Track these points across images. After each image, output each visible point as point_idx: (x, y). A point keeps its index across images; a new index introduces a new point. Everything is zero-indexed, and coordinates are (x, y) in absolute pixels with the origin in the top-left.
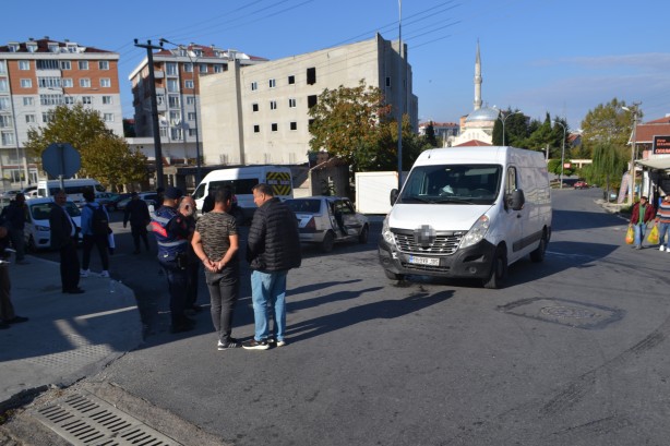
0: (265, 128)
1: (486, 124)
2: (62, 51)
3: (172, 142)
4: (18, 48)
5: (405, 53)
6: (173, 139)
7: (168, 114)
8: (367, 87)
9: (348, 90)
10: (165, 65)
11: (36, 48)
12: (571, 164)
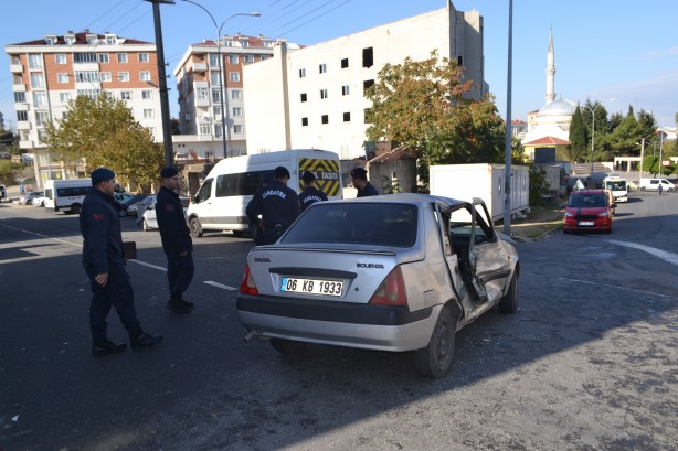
0: (315, 121)
1: (561, 119)
2: (101, 43)
3: (216, 139)
4: (56, 40)
5: (481, 28)
6: (217, 136)
7: (211, 109)
8: (440, 59)
9: (416, 64)
10: (208, 56)
11: (74, 40)
12: (672, 162)
